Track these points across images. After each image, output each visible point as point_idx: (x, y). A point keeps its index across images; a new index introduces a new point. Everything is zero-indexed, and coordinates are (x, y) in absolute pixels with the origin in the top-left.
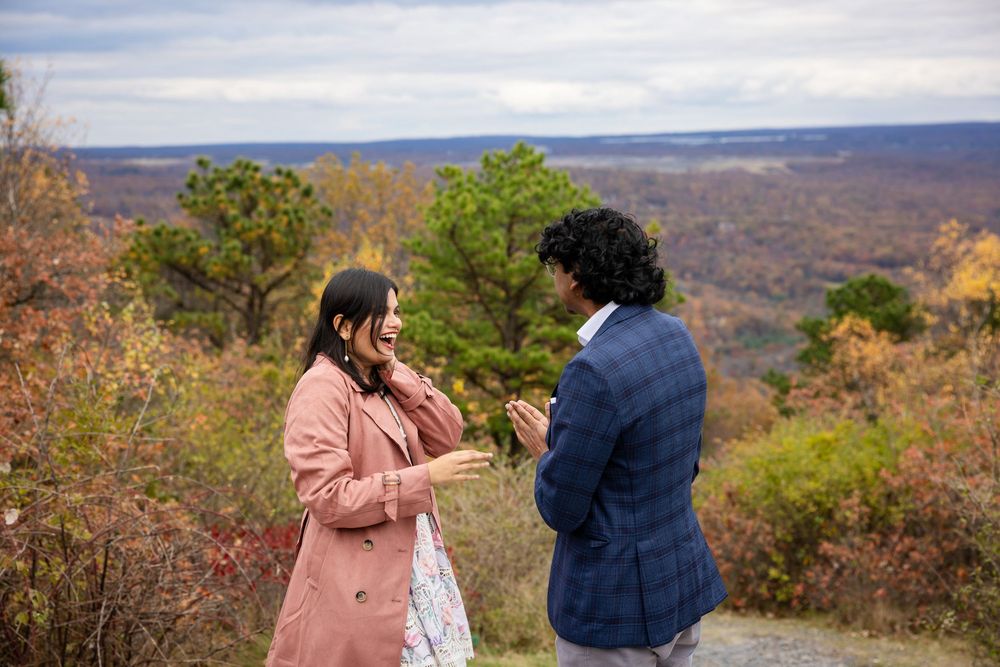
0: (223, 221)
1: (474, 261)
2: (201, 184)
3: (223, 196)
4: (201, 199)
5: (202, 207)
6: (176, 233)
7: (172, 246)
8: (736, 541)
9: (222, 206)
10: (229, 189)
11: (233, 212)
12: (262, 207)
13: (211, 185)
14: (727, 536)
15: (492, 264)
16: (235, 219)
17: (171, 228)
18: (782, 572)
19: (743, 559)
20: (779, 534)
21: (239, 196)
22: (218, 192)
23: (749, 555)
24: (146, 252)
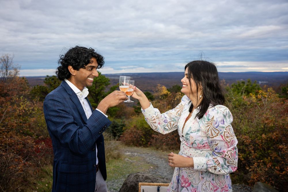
0: (51, 85)
2: (47, 79)
3: (51, 81)
4: (47, 81)
5: (47, 83)
6: (43, 87)
7: (43, 89)
8: (136, 134)
9: (51, 83)
10: (52, 80)
11: (52, 83)
12: (57, 83)
13: (49, 79)
14: (135, 134)
15: (93, 90)
16: (53, 84)
17: (43, 86)
18: (144, 139)
19: (138, 137)
20: (143, 133)
21: (53, 81)
22: (50, 81)
23: (139, 137)
24: (38, 90)
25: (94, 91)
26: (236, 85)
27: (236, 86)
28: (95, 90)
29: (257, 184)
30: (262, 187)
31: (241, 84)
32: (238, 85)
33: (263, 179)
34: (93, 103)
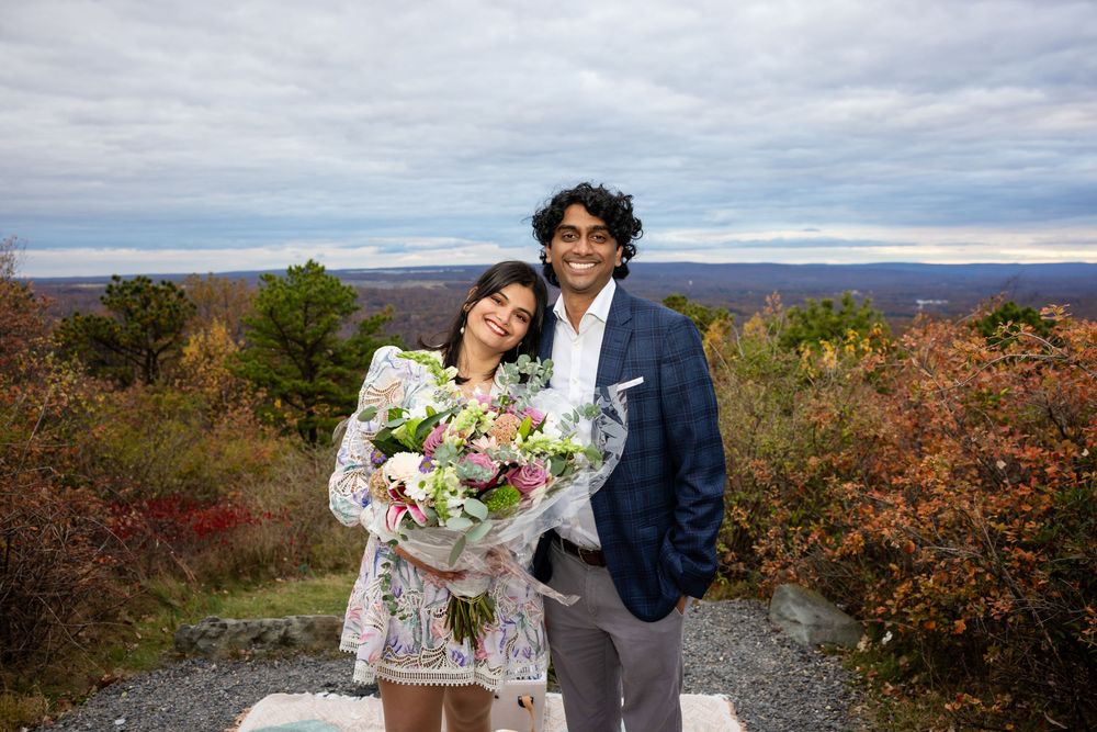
0: (129, 312)
1: (284, 330)
2: (115, 291)
3: (129, 297)
4: (115, 299)
5: (115, 304)
6: (99, 320)
7: (98, 328)
9: (128, 304)
10: (133, 293)
12: (153, 303)
13: (121, 291)
15: (295, 330)
16: (137, 310)
17: (97, 317)
21: (138, 297)
22: (126, 295)
24: (81, 331)
25: (299, 334)
26: (802, 312)
27: (803, 316)
28: (302, 331)
29: (780, 590)
30: (791, 595)
31: (821, 310)
32: (808, 313)
33: (792, 573)
34: (297, 379)
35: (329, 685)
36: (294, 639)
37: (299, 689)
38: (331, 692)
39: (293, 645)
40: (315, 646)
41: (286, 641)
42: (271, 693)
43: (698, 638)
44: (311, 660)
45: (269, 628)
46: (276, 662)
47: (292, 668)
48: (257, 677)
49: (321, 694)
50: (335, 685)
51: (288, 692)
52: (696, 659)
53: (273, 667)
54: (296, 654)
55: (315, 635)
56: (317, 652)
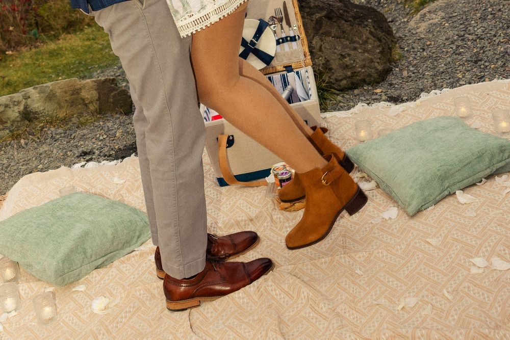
35: (85, 154)
36: (36, 113)
37: (52, 165)
38: (88, 161)
39: (36, 118)
40: (61, 115)
41: (28, 116)
42: (23, 175)
43: (483, 18)
44: (60, 130)
45: (6, 106)
46: (22, 141)
47: (41, 143)
48: (5, 161)
49: (78, 166)
50: (91, 152)
51: (42, 170)
52: (485, 43)
53: (20, 146)
54: (42, 128)
55: (59, 104)
56: (65, 121)
